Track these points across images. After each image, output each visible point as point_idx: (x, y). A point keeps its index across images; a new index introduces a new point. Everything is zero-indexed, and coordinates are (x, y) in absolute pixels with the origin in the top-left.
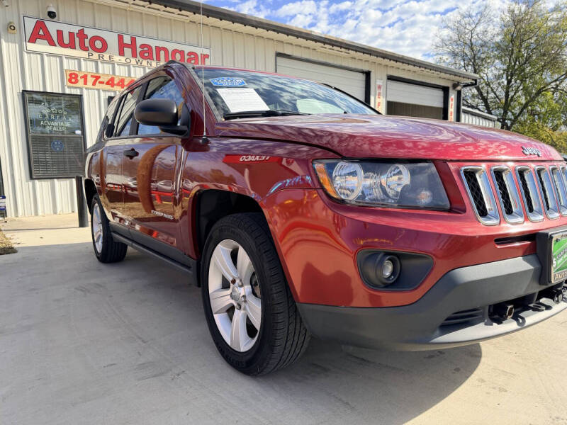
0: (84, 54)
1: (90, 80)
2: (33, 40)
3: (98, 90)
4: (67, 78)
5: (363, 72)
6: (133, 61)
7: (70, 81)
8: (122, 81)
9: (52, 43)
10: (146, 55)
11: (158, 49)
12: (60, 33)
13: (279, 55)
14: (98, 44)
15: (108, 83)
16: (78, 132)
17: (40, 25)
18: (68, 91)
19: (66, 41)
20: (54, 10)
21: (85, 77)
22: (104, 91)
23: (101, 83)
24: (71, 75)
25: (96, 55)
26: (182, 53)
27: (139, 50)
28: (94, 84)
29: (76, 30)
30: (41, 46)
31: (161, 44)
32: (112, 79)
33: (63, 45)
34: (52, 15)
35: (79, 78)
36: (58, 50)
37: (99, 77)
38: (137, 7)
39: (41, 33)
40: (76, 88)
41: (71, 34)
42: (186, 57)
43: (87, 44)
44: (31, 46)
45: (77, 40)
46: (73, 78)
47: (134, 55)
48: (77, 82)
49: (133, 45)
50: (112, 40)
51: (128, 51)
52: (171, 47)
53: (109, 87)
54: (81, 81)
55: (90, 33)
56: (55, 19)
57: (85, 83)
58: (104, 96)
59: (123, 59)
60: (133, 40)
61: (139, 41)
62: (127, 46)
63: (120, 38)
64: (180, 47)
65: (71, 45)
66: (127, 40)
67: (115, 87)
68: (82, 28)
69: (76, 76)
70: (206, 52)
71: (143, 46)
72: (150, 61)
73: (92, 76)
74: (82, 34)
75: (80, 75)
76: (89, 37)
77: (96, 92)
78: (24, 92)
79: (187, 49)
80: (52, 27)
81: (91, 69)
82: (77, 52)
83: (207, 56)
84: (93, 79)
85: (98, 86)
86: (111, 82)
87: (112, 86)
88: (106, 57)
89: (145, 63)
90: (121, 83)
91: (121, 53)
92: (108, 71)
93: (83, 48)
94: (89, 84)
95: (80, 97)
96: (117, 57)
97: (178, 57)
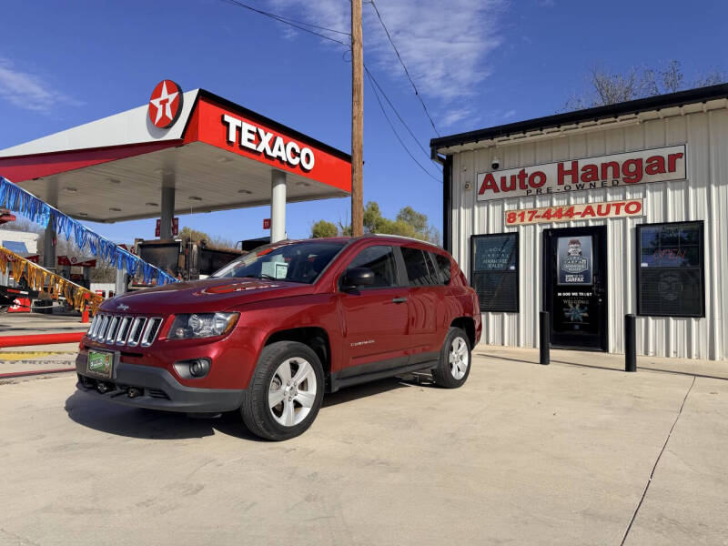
0: (524, 192)
1: (527, 216)
2: (482, 192)
3: (534, 225)
4: (506, 217)
6: (574, 187)
7: (509, 221)
8: (560, 210)
9: (496, 190)
10: (590, 176)
11: (605, 166)
12: (503, 179)
14: (537, 180)
15: (544, 216)
16: (513, 268)
17: (489, 177)
18: (506, 231)
19: (508, 184)
20: (496, 162)
21: (522, 215)
22: (541, 224)
23: (537, 217)
24: (510, 215)
25: (534, 191)
26: (638, 162)
27: (580, 173)
28: (530, 220)
29: (516, 172)
30: (489, 194)
31: (609, 159)
32: (549, 211)
33: (505, 189)
34: (496, 166)
35: (517, 217)
36: (501, 194)
37: (536, 212)
39: (489, 184)
40: (513, 226)
41: (512, 178)
42: (645, 165)
43: (527, 180)
44: (481, 198)
45: (518, 180)
46: (512, 217)
47: (575, 180)
48: (514, 220)
49: (574, 171)
50: (551, 171)
51: (568, 179)
52: (621, 159)
53: (545, 220)
54: (518, 219)
55: (529, 171)
56: (499, 169)
57: (522, 220)
58: (539, 230)
59: (562, 188)
60: (575, 164)
61: (581, 164)
62: (568, 173)
63: (561, 166)
64: (635, 156)
65: (513, 188)
66: (568, 166)
67: (552, 219)
68: (522, 169)
69: (515, 214)
70: (680, 149)
71: (584, 169)
72: (593, 182)
73: (529, 212)
74: (523, 175)
75: (518, 213)
76: (529, 175)
77: (532, 227)
78: (473, 237)
79: (645, 155)
80: (497, 176)
81: (530, 205)
82: (519, 192)
83: (680, 155)
84: (530, 215)
85: (535, 220)
86: (547, 215)
87: (549, 219)
88: (544, 191)
89: (587, 185)
90: (559, 213)
91: (561, 181)
92: (546, 204)
93: (523, 187)
94: (526, 221)
95: (517, 234)
96: (556, 187)
97: (632, 168)
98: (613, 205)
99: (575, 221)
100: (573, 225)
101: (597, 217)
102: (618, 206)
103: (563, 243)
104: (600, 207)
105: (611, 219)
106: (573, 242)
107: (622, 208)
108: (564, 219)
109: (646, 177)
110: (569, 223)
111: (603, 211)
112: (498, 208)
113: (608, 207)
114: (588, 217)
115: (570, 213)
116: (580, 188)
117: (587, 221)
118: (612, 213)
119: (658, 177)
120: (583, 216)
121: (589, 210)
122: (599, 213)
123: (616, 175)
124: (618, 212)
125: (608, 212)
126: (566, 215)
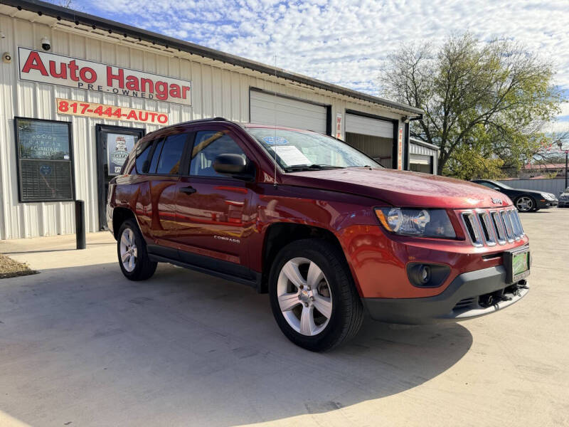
0: (75, 84)
1: (80, 108)
2: (26, 69)
3: (87, 118)
4: (57, 105)
5: (324, 106)
6: (120, 91)
7: (61, 109)
8: (110, 109)
9: (44, 73)
10: (133, 86)
11: (144, 81)
12: (52, 64)
13: (252, 89)
14: (88, 75)
15: (96, 112)
16: (67, 157)
17: (34, 56)
18: (58, 119)
19: (58, 71)
20: (48, 43)
21: (75, 106)
22: (92, 118)
23: (89, 111)
24: (61, 103)
25: (86, 85)
26: (165, 85)
27: (126, 81)
28: (83, 112)
29: (67, 61)
30: (35, 74)
31: (146, 76)
32: (100, 108)
33: (54, 74)
34: (46, 47)
35: (69, 106)
36: (50, 79)
37: (88, 106)
38: (126, 42)
39: (35, 63)
40: (66, 115)
41: (63, 65)
42: (169, 89)
43: (78, 72)
44: (24, 76)
45: (68, 70)
46: (64, 106)
47: (121, 85)
48: (67, 109)
49: (120, 77)
50: (101, 71)
51: (116, 83)
52: (155, 79)
53: (97, 115)
54: (71, 109)
55: (81, 64)
56: (49, 51)
57: (75, 111)
58: (92, 124)
59: (111, 89)
60: (121, 71)
61: (127, 73)
62: (115, 77)
63: (109, 70)
64: (164, 80)
65: (63, 75)
66: (115, 71)
67: (103, 116)
68: (72, 60)
69: (67, 104)
70: (187, 84)
71: (129, 78)
72: (135, 91)
73: (81, 105)
74: (73, 66)
75: (70, 103)
76: (80, 68)
77: (85, 119)
78: (16, 118)
79: (170, 82)
80: (45, 58)
81: (81, 98)
82: (68, 82)
83: (188, 88)
84: (83, 107)
85: (87, 114)
86: (99, 111)
87: (100, 114)
88: (95, 88)
89: (131, 93)
90: (109, 112)
91: (110, 84)
92: (96, 100)
93: (74, 78)
94: (79, 113)
95: (69, 124)
96: (105, 88)
97: (162, 88)
98: (150, 114)
99: (121, 121)
100: (120, 125)
101: (139, 121)
102: (153, 115)
103: (112, 139)
104: (141, 113)
105: (148, 124)
106: (119, 139)
107: (156, 117)
108: (113, 117)
109: (170, 98)
110: (117, 121)
111: (143, 117)
112: (47, 94)
113: (147, 114)
114: (132, 119)
115: (118, 113)
116: (125, 93)
117: (131, 122)
118: (149, 121)
119: (176, 100)
120: (128, 118)
121: (132, 114)
122: (141, 119)
123: (151, 91)
124: (153, 120)
125: (146, 119)
126: (115, 114)
